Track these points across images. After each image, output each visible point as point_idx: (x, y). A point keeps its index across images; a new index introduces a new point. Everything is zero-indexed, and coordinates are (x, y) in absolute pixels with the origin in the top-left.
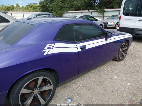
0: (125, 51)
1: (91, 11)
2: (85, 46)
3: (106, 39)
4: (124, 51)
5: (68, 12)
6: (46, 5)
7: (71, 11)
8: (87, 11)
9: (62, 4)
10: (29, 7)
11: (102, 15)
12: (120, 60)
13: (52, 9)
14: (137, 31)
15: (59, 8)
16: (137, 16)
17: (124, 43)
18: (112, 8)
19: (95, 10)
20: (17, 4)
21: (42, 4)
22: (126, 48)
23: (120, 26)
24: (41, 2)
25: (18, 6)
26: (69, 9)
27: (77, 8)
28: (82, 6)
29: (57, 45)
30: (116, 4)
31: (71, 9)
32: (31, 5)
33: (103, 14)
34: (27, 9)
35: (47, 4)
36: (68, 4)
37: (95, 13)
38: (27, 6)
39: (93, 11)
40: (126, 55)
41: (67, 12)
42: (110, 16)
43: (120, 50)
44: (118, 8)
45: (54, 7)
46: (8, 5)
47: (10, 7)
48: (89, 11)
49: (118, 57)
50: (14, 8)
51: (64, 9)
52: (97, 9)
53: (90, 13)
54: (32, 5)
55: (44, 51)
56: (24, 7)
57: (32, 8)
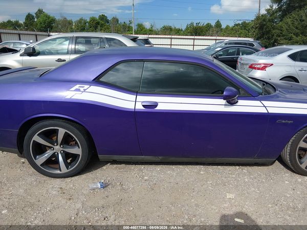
2: (156, 105)
10: (239, 27)
20: (218, 21)
21: (259, 21)
25: (218, 25)
32: (245, 23)
34: (235, 32)
38: (237, 25)
46: (199, 23)
47: (200, 28)
50: (211, 29)
54: (248, 24)
56: (231, 26)
57: (245, 29)
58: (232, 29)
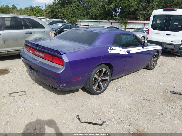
0: (156, 61)
1: (111, 21)
3: (143, 48)
4: (154, 61)
5: (83, 20)
6: (56, 10)
7: (86, 19)
8: (107, 21)
9: (76, 11)
10: (29, 10)
11: (124, 27)
12: (151, 69)
13: (64, 16)
14: (165, 45)
15: (72, 15)
16: (166, 31)
17: (155, 54)
18: (135, 19)
19: (116, 20)
20: (14, 5)
21: (51, 8)
22: (157, 58)
23: (148, 40)
24: (50, 6)
25: (14, 7)
26: (84, 16)
27: (94, 17)
28: (100, 15)
29: (115, 48)
30: (140, 15)
31: (87, 17)
32: (31, 7)
33: (126, 26)
34: (27, 12)
35: (56, 8)
36: (84, 10)
37: (115, 23)
38: (27, 8)
39: (114, 21)
40: (156, 64)
41: (81, 20)
42: (135, 29)
43: (152, 59)
44: (142, 20)
45: (65, 13)
46: (3, 5)
48: (108, 21)
49: (150, 65)
50: (10, 9)
51: (78, 17)
52: (118, 20)
53: (110, 23)
54: (34, 8)
55: (108, 50)
56: (23, 9)
57: (33, 11)
58: (25, 11)
